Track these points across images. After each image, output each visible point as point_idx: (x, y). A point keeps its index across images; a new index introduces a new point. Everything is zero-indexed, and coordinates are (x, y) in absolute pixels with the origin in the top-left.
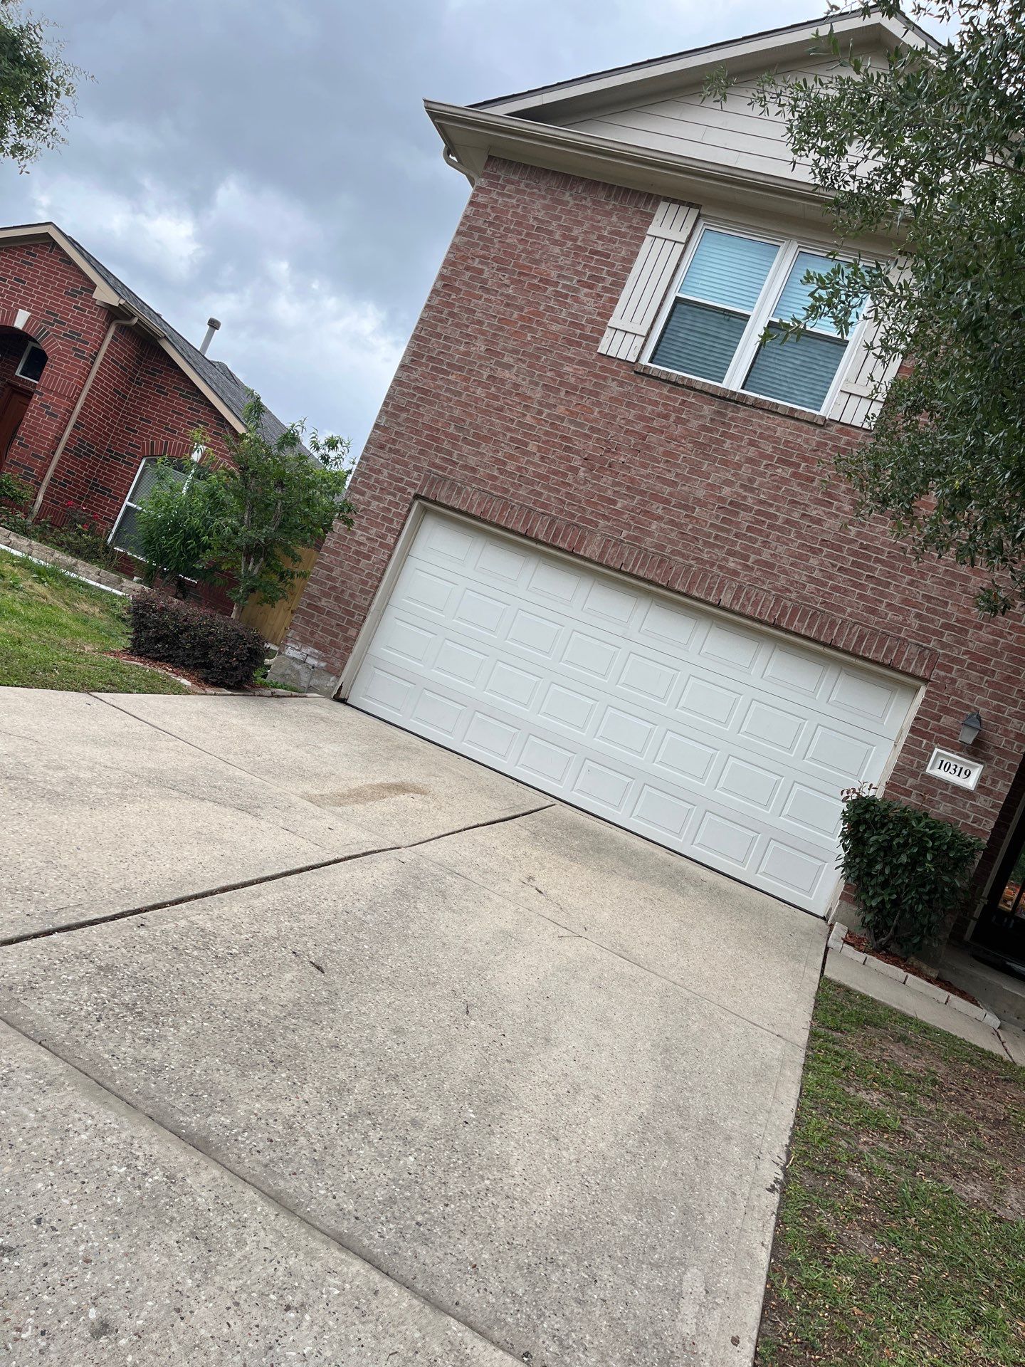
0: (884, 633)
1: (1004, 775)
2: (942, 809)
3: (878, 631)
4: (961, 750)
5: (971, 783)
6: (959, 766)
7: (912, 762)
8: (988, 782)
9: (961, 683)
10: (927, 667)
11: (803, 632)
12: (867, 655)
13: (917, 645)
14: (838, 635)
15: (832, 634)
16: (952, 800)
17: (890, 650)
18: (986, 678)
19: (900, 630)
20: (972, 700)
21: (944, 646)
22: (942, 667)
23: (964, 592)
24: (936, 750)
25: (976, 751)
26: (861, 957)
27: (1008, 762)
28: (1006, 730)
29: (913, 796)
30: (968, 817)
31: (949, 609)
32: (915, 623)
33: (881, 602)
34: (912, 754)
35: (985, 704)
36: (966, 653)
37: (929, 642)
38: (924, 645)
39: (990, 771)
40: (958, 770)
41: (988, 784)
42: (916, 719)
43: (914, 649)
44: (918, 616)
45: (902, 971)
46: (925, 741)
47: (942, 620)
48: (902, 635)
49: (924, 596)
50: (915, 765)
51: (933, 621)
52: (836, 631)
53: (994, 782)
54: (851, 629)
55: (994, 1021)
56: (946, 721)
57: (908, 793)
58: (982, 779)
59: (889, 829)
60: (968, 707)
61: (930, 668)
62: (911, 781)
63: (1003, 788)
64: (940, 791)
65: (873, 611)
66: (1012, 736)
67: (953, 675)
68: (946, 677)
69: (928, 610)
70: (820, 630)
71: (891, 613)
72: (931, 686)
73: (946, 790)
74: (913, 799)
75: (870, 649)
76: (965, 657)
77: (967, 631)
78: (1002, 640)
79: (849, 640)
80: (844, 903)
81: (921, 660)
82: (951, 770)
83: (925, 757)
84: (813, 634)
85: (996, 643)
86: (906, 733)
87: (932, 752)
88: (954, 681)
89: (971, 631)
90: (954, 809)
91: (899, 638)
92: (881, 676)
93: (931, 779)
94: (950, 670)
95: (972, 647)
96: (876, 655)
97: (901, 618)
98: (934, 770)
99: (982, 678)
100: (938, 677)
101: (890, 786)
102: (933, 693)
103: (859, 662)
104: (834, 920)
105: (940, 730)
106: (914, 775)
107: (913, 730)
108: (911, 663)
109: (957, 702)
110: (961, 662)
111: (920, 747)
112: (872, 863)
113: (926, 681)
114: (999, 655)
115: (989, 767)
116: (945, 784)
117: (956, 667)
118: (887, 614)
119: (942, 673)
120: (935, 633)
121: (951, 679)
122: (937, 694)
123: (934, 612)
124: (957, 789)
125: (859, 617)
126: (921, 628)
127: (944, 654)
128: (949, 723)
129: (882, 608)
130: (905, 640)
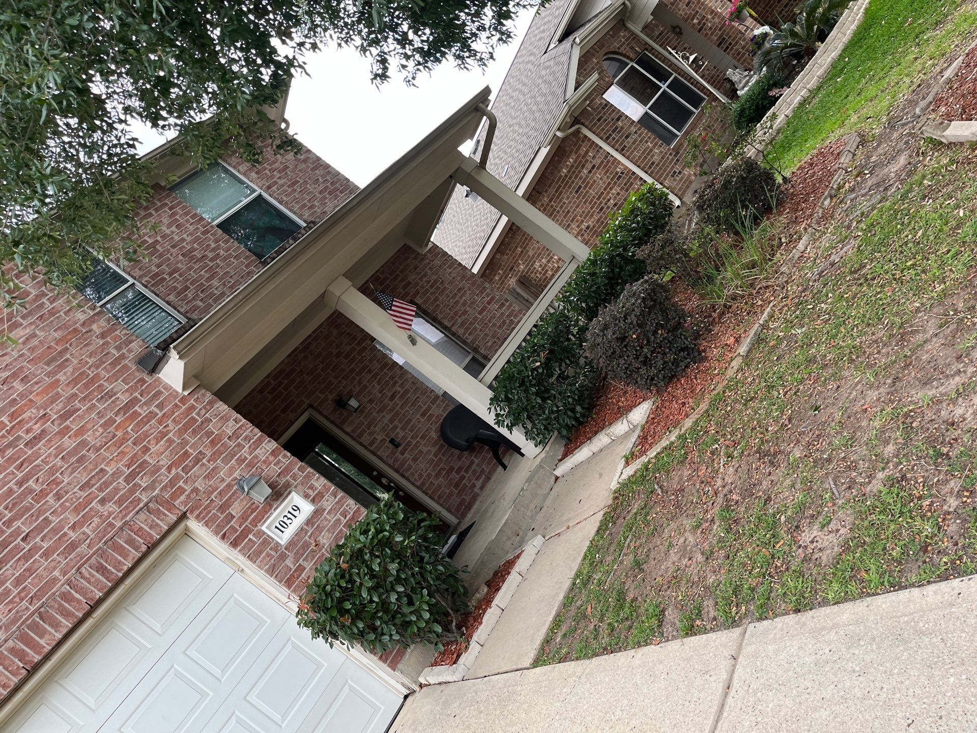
0: (106, 543)
1: (308, 477)
2: (326, 540)
3: (100, 548)
4: (271, 506)
5: (307, 508)
6: (286, 514)
7: (268, 555)
8: (310, 492)
9: (200, 484)
10: (169, 510)
11: (59, 636)
12: (125, 568)
13: (137, 512)
14: (84, 595)
15: (79, 601)
16: (319, 529)
17: (131, 542)
18: (204, 461)
19: (111, 525)
20: (223, 480)
21: (151, 487)
22: (174, 496)
23: (98, 450)
24: (264, 528)
25: (278, 493)
26: (474, 647)
27: (296, 470)
28: (265, 462)
29: (305, 564)
30: (339, 520)
31: (110, 470)
32: (111, 507)
33: (65, 534)
34: (261, 552)
35: (231, 470)
36: (169, 469)
37: (139, 500)
38: (141, 505)
39: (300, 487)
40: (290, 516)
41: (312, 494)
42: (223, 537)
43: (142, 516)
44: (103, 501)
45: (489, 611)
46: (251, 536)
47: (120, 480)
48: (118, 524)
49: (81, 489)
50: (273, 553)
51: (117, 490)
52: (77, 596)
53: (312, 487)
54: (83, 577)
55: (538, 541)
56: (236, 509)
57: (301, 569)
58: (306, 496)
59: (358, 574)
60: (229, 486)
61: (171, 507)
62: (289, 562)
63: (319, 482)
64: (307, 538)
65: (73, 546)
66: (271, 458)
67: (188, 488)
68: (188, 496)
69: (100, 489)
70: (66, 614)
71: (85, 529)
72: (192, 512)
73: (307, 532)
74: (309, 566)
75: (120, 562)
76: (174, 471)
77: (145, 462)
78: (170, 435)
79: (97, 584)
80: (400, 666)
81: (158, 513)
82: (288, 522)
83: (267, 541)
84: (67, 624)
85: (170, 441)
86: (235, 555)
87: (264, 533)
88: (195, 490)
89: (147, 458)
90: (328, 530)
91: (121, 529)
92: (154, 566)
93: (291, 544)
94: (182, 490)
95: (165, 461)
96: (130, 558)
97: (96, 520)
98: (284, 538)
99: (203, 465)
100: (185, 503)
101: (289, 584)
102: (200, 513)
103: (129, 581)
104: (415, 682)
105: (244, 518)
106: (283, 557)
107: (234, 544)
108: (157, 524)
109: (220, 493)
110: (177, 477)
111: (255, 543)
113: (183, 517)
114: (184, 443)
115: (296, 487)
116: (301, 531)
117: (181, 483)
118: (84, 533)
119: (183, 498)
120: (132, 491)
121: (192, 491)
122: (204, 509)
123: (107, 484)
124: (309, 522)
125: (72, 564)
126: (120, 502)
127: (162, 490)
128: (240, 508)
129: (73, 535)
130: (126, 523)
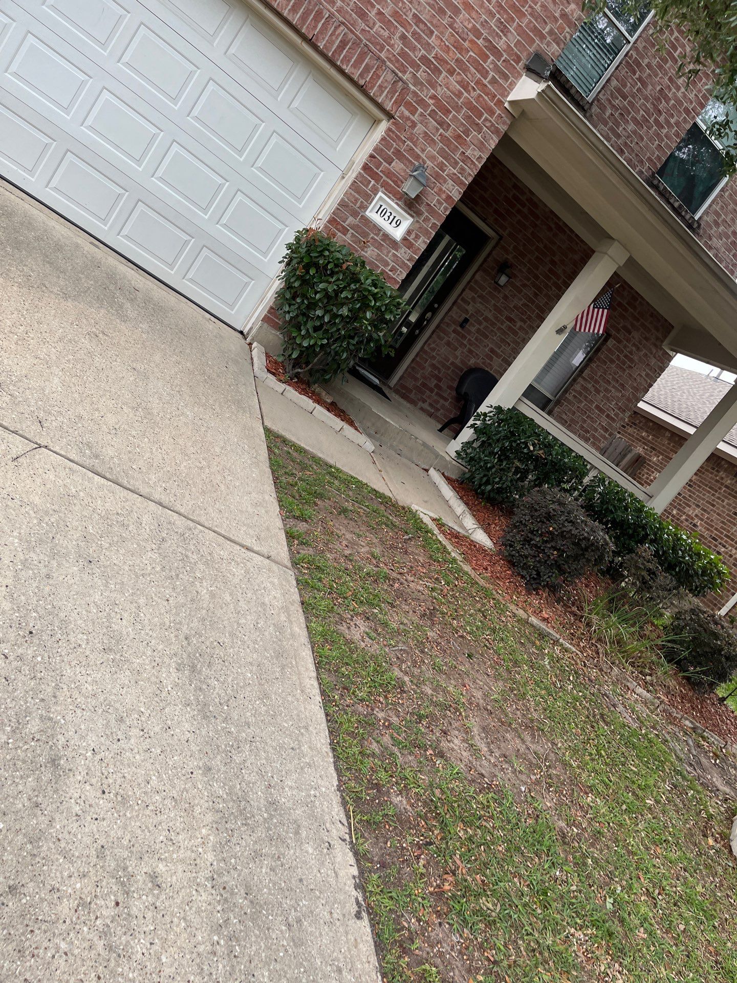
0: (366, 45)
1: (427, 233)
2: (370, 253)
3: (361, 41)
4: (399, 199)
5: (398, 234)
6: (393, 214)
7: (356, 200)
8: (413, 236)
9: (419, 128)
10: (395, 102)
11: (285, 13)
12: (344, 67)
13: (393, 72)
14: (321, 32)
15: (315, 27)
16: (379, 247)
17: (367, 69)
18: (441, 130)
19: (382, 48)
20: (423, 151)
21: (417, 82)
22: (409, 105)
23: (451, 26)
24: (380, 194)
25: (411, 205)
26: (282, 387)
27: (433, 220)
28: (441, 190)
29: (349, 235)
30: (388, 265)
31: (432, 41)
32: (399, 45)
33: (373, 6)
34: (358, 193)
35: (432, 158)
36: (433, 97)
37: (404, 72)
38: (400, 74)
39: (417, 225)
40: (392, 218)
41: (411, 238)
42: (372, 156)
43: (390, 77)
44: (403, 37)
45: (311, 401)
46: (373, 182)
47: (423, 51)
48: (383, 55)
49: (415, 15)
50: (358, 205)
51: (414, 49)
52: (320, 25)
53: (417, 237)
54: (336, 28)
55: (369, 446)
56: (397, 166)
57: (345, 231)
58: (409, 232)
59: (338, 280)
60: (418, 157)
61: (398, 103)
62: (351, 220)
63: (422, 244)
64: (372, 235)
65: (362, 15)
66: (444, 196)
67: (415, 118)
68: (408, 119)
69: (414, 34)
70: (304, 18)
71: (378, 24)
72: (394, 124)
73: (377, 235)
74: (348, 238)
75: (349, 61)
76: (431, 102)
77: (441, 73)
78: (466, 94)
79: (330, 42)
80: (266, 325)
81: (393, 91)
82: (386, 217)
83: (369, 198)
84: (295, 19)
85: (459, 95)
86: (357, 168)
87: (376, 195)
88: (414, 125)
89: (444, 73)
90: (379, 255)
91: (379, 58)
92: (347, 94)
93: (367, 221)
94: (413, 111)
95: (441, 92)
96: (353, 70)
97: (386, 34)
98: (371, 214)
99: (438, 130)
100: (401, 117)
101: (332, 221)
102: (393, 132)
103: (333, 72)
104: (253, 339)
105: (389, 174)
106: (355, 214)
107: (366, 167)
108: (383, 92)
109: (412, 149)
110: (425, 105)
111: (367, 186)
112: (312, 305)
113: (390, 116)
114: (458, 109)
115: (417, 222)
116: (377, 229)
117: (420, 110)
118: (374, 24)
119: (407, 113)
120: (413, 64)
121: (413, 122)
122: (397, 135)
123: (418, 38)
124: (386, 237)
125: (347, 17)
126: (403, 54)
127: (414, 92)
128: (397, 169)
129: (372, 14)
130: (384, 62)
